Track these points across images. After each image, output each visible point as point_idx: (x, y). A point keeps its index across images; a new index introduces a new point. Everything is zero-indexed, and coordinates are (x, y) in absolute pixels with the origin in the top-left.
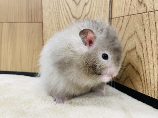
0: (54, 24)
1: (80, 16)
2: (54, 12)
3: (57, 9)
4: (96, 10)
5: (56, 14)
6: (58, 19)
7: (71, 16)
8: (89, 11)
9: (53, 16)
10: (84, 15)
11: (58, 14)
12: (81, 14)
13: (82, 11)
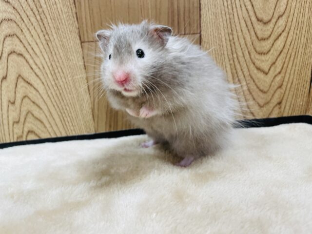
0: (223, 35)
1: (270, 18)
2: (223, 12)
3: (230, 7)
4: (298, 6)
5: (228, 16)
6: (231, 25)
7: (254, 19)
8: (286, 8)
9: (221, 20)
10: (276, 15)
11: (232, 16)
12: (271, 15)
13: (273, 8)
